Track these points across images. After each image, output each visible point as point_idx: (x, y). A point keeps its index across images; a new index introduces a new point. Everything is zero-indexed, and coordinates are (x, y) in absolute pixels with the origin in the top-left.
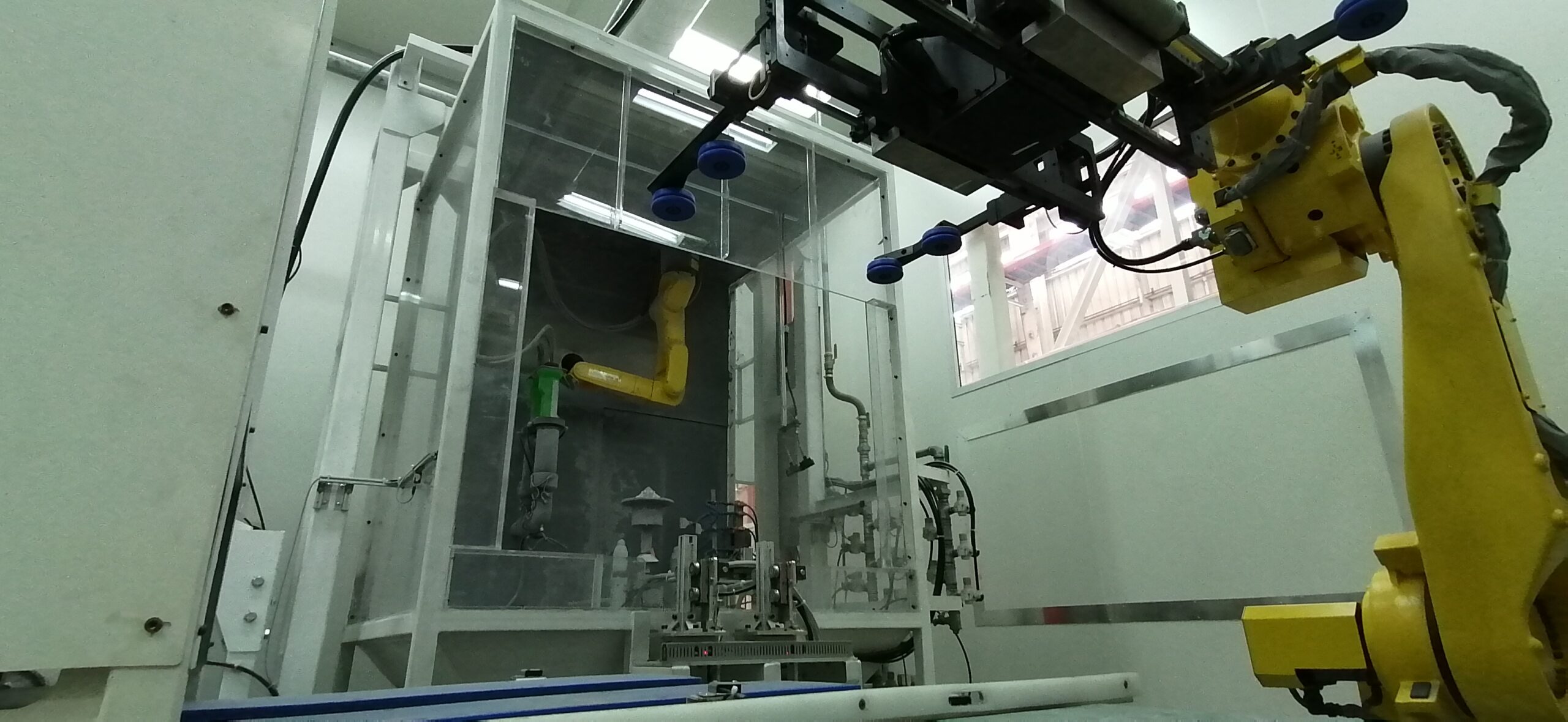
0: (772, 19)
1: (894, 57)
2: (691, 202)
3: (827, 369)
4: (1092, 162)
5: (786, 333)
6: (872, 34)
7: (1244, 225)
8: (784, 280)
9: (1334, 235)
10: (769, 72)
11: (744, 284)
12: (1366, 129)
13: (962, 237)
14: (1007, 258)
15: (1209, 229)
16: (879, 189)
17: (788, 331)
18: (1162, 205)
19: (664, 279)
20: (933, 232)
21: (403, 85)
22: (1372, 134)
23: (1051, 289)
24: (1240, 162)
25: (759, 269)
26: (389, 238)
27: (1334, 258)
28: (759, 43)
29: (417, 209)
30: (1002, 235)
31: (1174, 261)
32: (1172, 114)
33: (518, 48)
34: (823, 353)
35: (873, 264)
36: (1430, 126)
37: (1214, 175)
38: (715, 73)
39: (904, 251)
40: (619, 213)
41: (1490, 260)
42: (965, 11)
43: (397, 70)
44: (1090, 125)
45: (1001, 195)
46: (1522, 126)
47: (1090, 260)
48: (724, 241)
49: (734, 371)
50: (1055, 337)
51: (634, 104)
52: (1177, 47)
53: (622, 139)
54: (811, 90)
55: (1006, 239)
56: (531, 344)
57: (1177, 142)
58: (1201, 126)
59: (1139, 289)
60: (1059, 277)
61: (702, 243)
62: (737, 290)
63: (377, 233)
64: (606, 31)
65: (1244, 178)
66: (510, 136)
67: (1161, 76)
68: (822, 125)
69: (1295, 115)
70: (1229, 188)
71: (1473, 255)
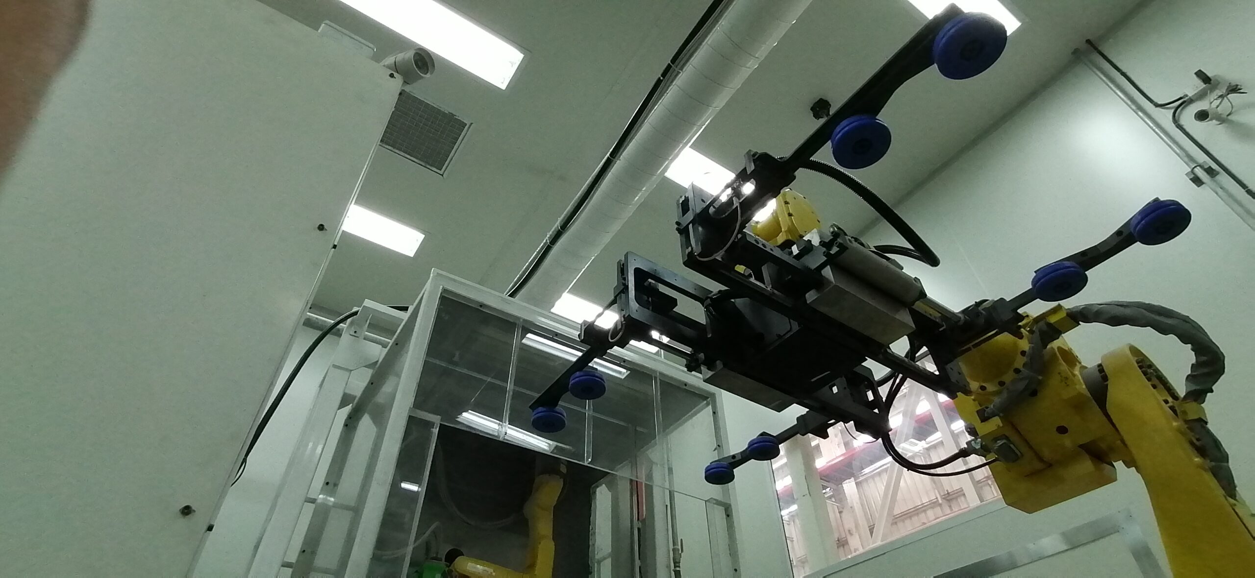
0: (626, 288)
1: (715, 312)
2: (563, 418)
3: (675, 563)
4: (874, 388)
5: (639, 529)
6: (698, 297)
7: (1007, 438)
8: (637, 482)
9: (1081, 446)
10: (624, 322)
11: (604, 485)
12: (1083, 364)
13: (780, 446)
14: (820, 463)
15: (979, 440)
16: (710, 406)
17: (640, 527)
18: (939, 419)
19: (537, 480)
20: (755, 441)
21: (354, 334)
22: (1089, 367)
23: (861, 490)
24: (991, 387)
25: (616, 471)
26: (319, 450)
27: (1086, 466)
28: (616, 303)
29: (346, 425)
30: (813, 444)
31: (959, 465)
32: (928, 352)
33: (442, 307)
34: (671, 547)
35: (710, 468)
36: (1133, 360)
37: (973, 397)
38: (585, 322)
39: (734, 457)
40: (505, 426)
41: (1213, 464)
42: (763, 282)
43: (352, 323)
44: (867, 360)
45: (807, 412)
46: (1204, 358)
47: (889, 465)
48: (588, 449)
49: (594, 565)
50: (871, 533)
51: (523, 344)
52: (919, 306)
53: (512, 370)
54: (655, 335)
55: (818, 446)
56: (420, 540)
57: (937, 373)
58: (952, 361)
59: (936, 491)
60: (866, 480)
61: (570, 450)
62: (598, 490)
63: (311, 445)
64: (506, 295)
65: (997, 400)
66: (428, 369)
67: (914, 326)
68: (664, 358)
69: (1023, 353)
70: (987, 408)
71: (1197, 460)
